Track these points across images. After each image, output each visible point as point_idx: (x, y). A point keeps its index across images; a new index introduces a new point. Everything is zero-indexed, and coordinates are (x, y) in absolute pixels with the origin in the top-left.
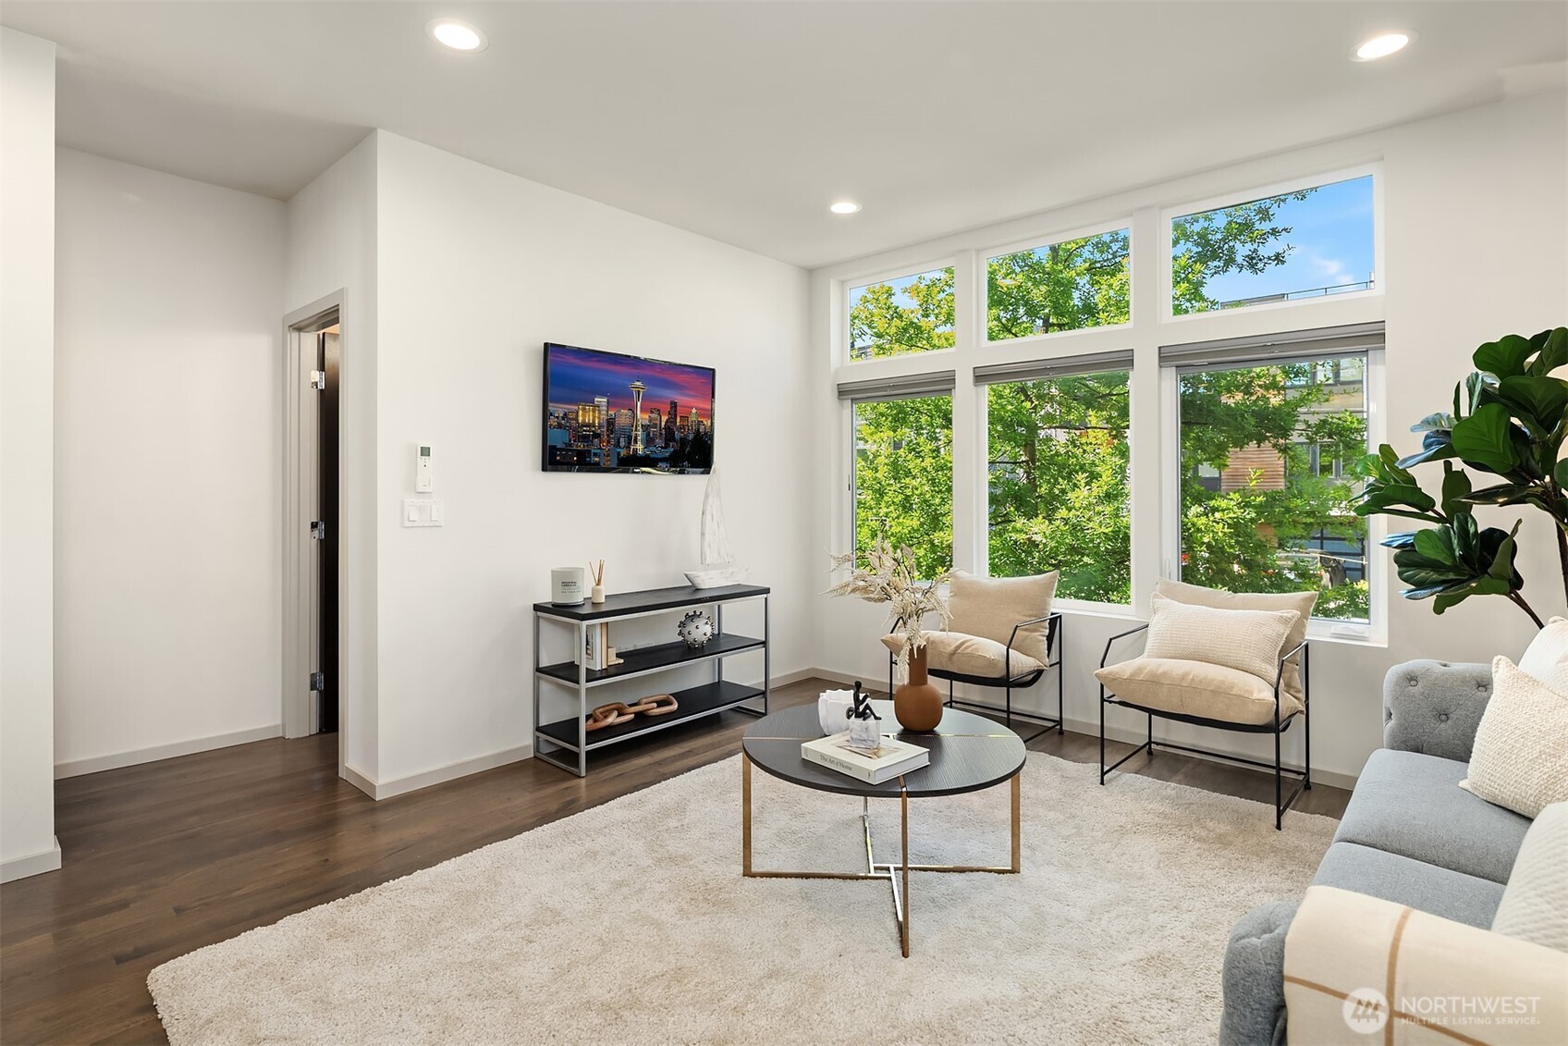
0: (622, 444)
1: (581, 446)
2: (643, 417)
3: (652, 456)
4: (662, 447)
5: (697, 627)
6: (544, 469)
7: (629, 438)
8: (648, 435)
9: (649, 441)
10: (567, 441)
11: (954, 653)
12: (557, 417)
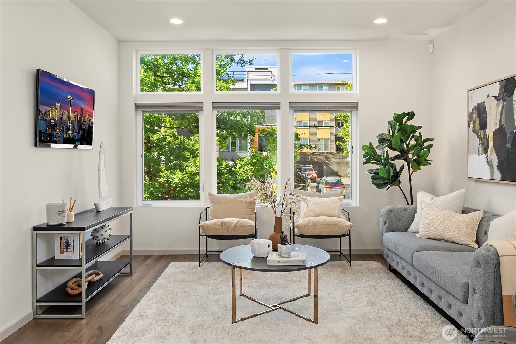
0: (65, 131)
1: (50, 131)
2: (72, 115)
3: (74, 138)
4: (77, 133)
5: (106, 231)
6: (36, 145)
7: (67, 127)
8: (73, 126)
9: (73, 130)
10: (46, 128)
11: (235, 227)
12: (42, 114)
